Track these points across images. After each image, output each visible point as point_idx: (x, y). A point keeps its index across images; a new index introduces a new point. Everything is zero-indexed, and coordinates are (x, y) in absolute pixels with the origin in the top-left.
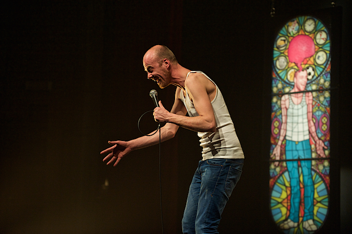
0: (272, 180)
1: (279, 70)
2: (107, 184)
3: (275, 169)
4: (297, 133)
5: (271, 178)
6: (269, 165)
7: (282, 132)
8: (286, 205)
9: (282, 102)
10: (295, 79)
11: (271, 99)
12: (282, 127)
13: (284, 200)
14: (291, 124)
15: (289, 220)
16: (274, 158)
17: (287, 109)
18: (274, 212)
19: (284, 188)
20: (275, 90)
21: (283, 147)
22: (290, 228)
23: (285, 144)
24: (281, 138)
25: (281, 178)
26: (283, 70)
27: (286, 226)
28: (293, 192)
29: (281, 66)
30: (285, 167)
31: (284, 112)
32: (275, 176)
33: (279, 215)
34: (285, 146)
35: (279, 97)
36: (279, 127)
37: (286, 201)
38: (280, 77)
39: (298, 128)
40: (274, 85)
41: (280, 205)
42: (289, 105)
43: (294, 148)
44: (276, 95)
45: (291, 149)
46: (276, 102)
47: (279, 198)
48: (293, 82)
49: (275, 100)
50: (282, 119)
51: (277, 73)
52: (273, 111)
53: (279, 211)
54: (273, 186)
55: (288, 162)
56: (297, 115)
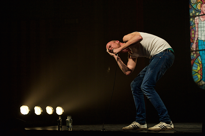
0: (192, 61)
1: (193, 4)
2: (109, 69)
3: (193, 55)
4: (204, 36)
5: (192, 60)
6: (190, 54)
7: (196, 36)
8: (200, 73)
9: (195, 21)
10: (201, 8)
11: (190, 19)
12: (196, 34)
13: (199, 71)
14: (200, 32)
15: (202, 81)
16: (192, 50)
17: (198, 24)
18: (194, 77)
19: (199, 64)
20: (191, 14)
21: (197, 43)
22: (203, 85)
23: (198, 42)
24: (196, 39)
25: (197, 60)
26: (194, 4)
27: (201, 84)
28: (203, 66)
29: (193, 2)
30: (198, 54)
31: (196, 25)
32: (194, 59)
33: (197, 79)
34: (198, 43)
35: (194, 18)
36: (194, 34)
37: (200, 71)
38: (193, 8)
39: (204, 33)
40: (191, 12)
41: (197, 74)
42: (199, 22)
43: (203, 44)
44: (191, 17)
45: (201, 44)
46: (192, 21)
47: (197, 70)
48: (201, 10)
49: (191, 20)
50: (196, 29)
51: (192, 5)
52: (191, 26)
53: (197, 77)
54: (193, 64)
55: (200, 51)
56: (203, 26)
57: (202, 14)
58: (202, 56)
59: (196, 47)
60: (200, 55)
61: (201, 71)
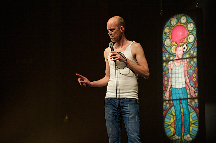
0: (164, 112)
1: (167, 46)
2: (67, 118)
3: (166, 105)
4: (178, 84)
5: (164, 111)
6: (163, 103)
7: (169, 83)
8: (173, 126)
9: (169, 66)
10: (176, 51)
11: (162, 64)
12: (170, 80)
13: (172, 123)
14: (174, 79)
15: (176, 135)
16: (165, 99)
17: (172, 70)
18: (166, 131)
19: (172, 116)
20: (164, 58)
21: (171, 92)
22: (176, 140)
23: (172, 90)
24: (169, 87)
25: (170, 110)
26: (169, 46)
27: (174, 139)
29: (167, 44)
30: (172, 104)
31: (170, 71)
32: (166, 109)
33: (170, 132)
34: (172, 92)
35: (167, 62)
36: (168, 81)
38: (167, 51)
39: (179, 80)
40: (164, 56)
41: (170, 127)
42: (173, 67)
43: (177, 93)
44: (165, 61)
45: (175, 93)
46: (166, 66)
47: (169, 122)
48: (175, 53)
49: (164, 64)
50: (169, 75)
51: (165, 48)
52: (163, 71)
53: (170, 130)
54: (166, 115)
55: (174, 101)
56: (178, 73)
57: (177, 58)
58: (176, 106)
59: (170, 96)
60: (173, 106)
61: (175, 124)
